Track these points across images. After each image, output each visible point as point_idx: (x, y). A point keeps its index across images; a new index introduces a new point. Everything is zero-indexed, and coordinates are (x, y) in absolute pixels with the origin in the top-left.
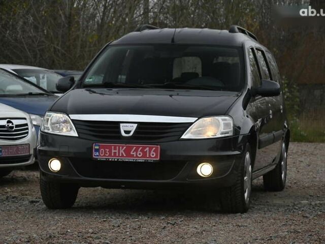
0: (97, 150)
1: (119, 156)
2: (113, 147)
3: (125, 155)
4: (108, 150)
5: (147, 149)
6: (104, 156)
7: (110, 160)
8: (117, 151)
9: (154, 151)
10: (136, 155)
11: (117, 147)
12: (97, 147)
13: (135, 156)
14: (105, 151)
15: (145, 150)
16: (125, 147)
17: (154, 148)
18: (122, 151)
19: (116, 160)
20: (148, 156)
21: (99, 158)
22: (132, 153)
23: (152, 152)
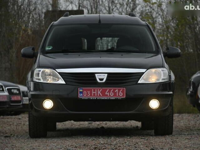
0: (81, 92)
1: (97, 96)
2: (93, 90)
3: (101, 95)
4: (89, 92)
5: (117, 90)
6: (87, 96)
7: (91, 99)
8: (96, 93)
9: (121, 92)
10: (110, 95)
11: (96, 90)
12: (81, 90)
13: (108, 95)
14: (87, 93)
15: (115, 91)
16: (101, 90)
17: (121, 90)
18: (99, 92)
19: (95, 99)
20: (117, 95)
21: (83, 98)
22: (106, 94)
23: (120, 93)
